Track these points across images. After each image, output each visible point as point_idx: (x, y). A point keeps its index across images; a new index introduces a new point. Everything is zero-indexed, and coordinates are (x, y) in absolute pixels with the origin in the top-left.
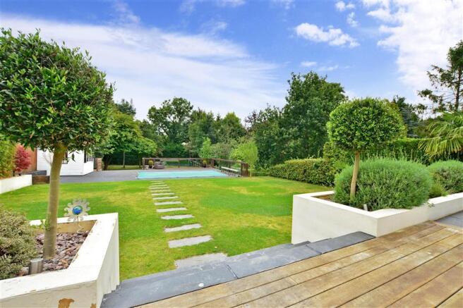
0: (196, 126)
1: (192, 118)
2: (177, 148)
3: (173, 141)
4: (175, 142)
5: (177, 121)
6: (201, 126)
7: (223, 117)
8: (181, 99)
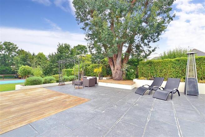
0: (18, 58)
1: (17, 53)
2: (6, 69)
3: (3, 65)
4: (5, 65)
5: (7, 54)
6: (21, 58)
7: (36, 54)
8: (9, 43)
